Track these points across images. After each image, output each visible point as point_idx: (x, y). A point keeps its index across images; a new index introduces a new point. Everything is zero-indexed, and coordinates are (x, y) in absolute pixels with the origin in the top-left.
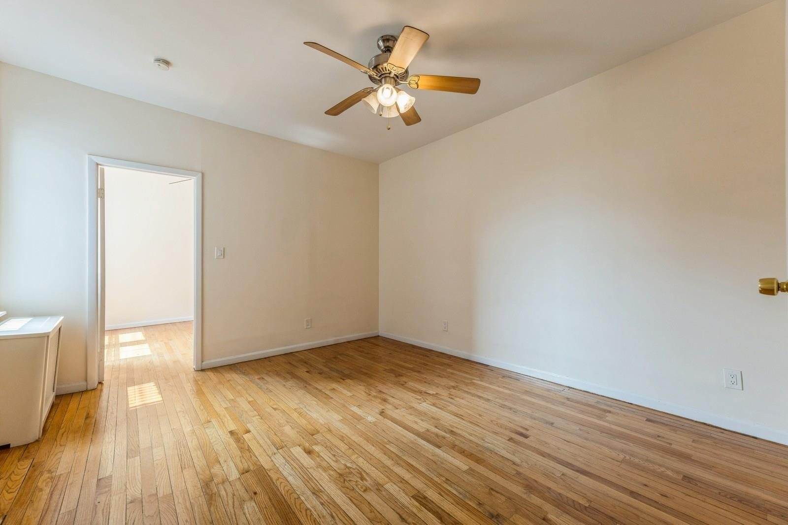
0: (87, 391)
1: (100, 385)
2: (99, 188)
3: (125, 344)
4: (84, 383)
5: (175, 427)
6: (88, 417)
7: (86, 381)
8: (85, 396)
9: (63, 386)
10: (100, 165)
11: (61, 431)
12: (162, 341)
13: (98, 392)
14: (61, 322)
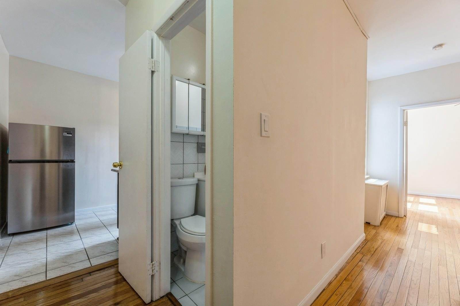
0: (398, 217)
1: (405, 217)
2: (405, 121)
3: (422, 203)
4: (398, 213)
5: (441, 249)
6: (397, 226)
7: (398, 212)
8: (397, 219)
9: (389, 211)
10: (405, 110)
11: (386, 227)
12: (447, 207)
13: (403, 219)
14: (388, 183)
